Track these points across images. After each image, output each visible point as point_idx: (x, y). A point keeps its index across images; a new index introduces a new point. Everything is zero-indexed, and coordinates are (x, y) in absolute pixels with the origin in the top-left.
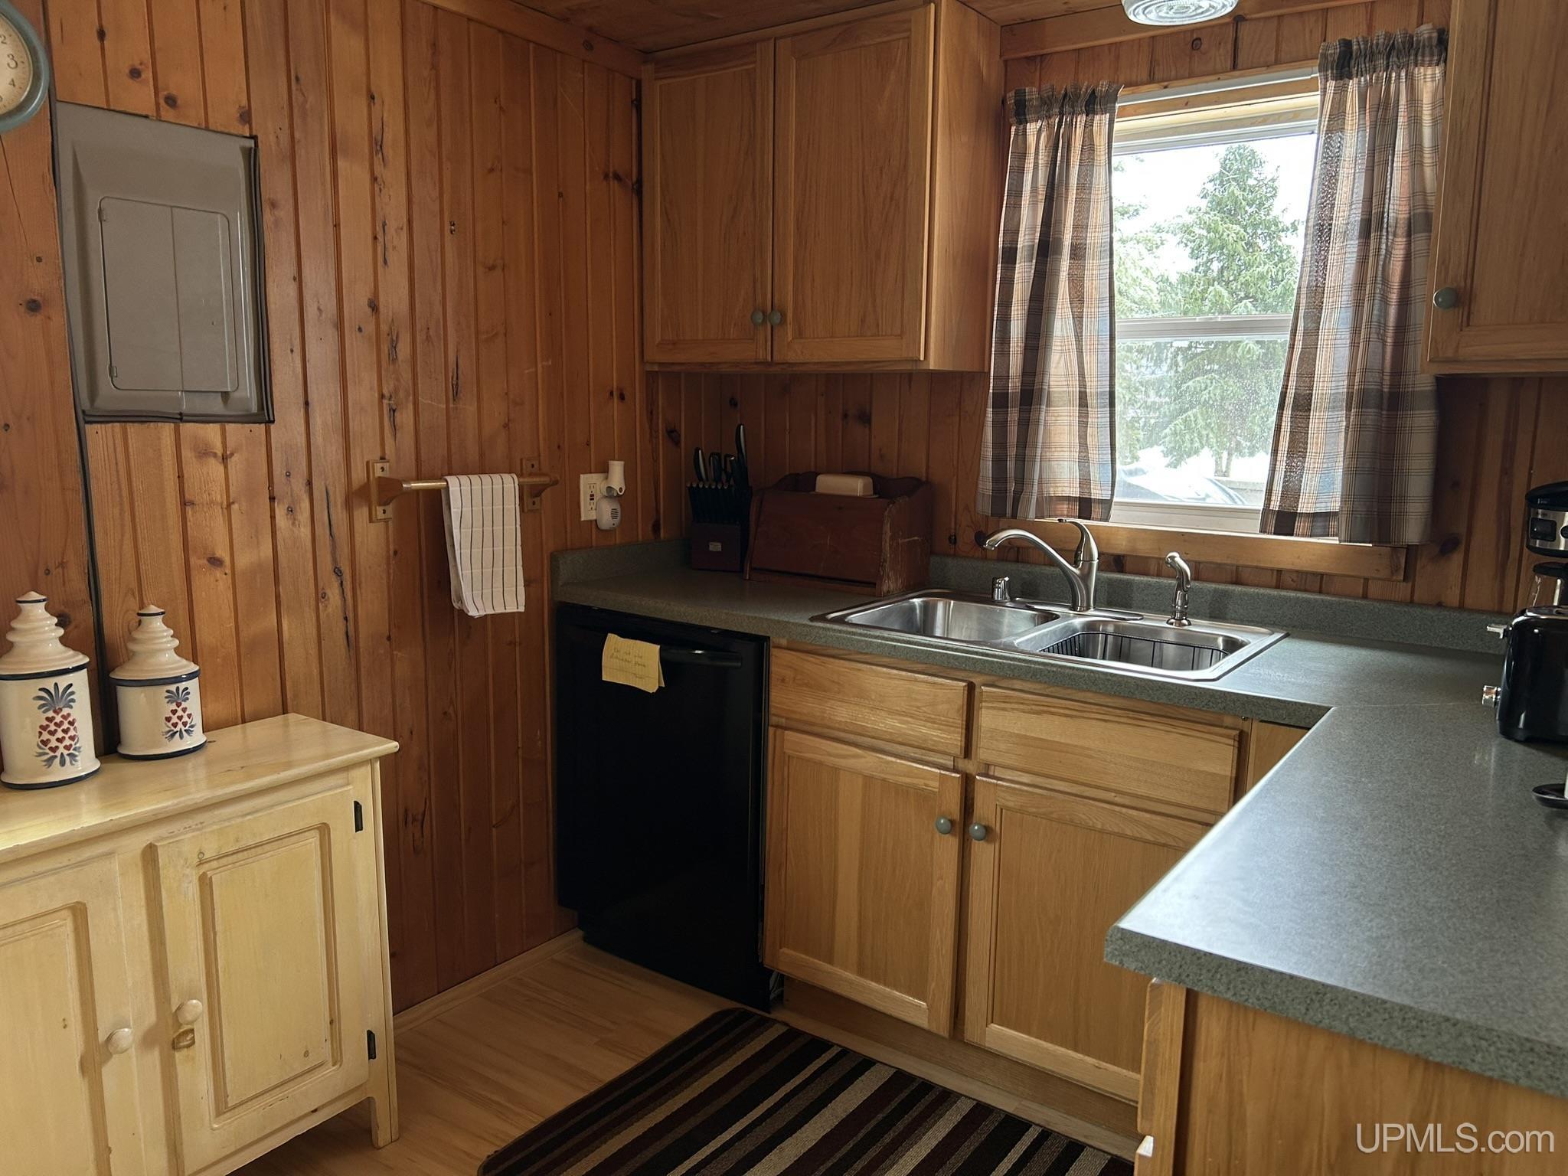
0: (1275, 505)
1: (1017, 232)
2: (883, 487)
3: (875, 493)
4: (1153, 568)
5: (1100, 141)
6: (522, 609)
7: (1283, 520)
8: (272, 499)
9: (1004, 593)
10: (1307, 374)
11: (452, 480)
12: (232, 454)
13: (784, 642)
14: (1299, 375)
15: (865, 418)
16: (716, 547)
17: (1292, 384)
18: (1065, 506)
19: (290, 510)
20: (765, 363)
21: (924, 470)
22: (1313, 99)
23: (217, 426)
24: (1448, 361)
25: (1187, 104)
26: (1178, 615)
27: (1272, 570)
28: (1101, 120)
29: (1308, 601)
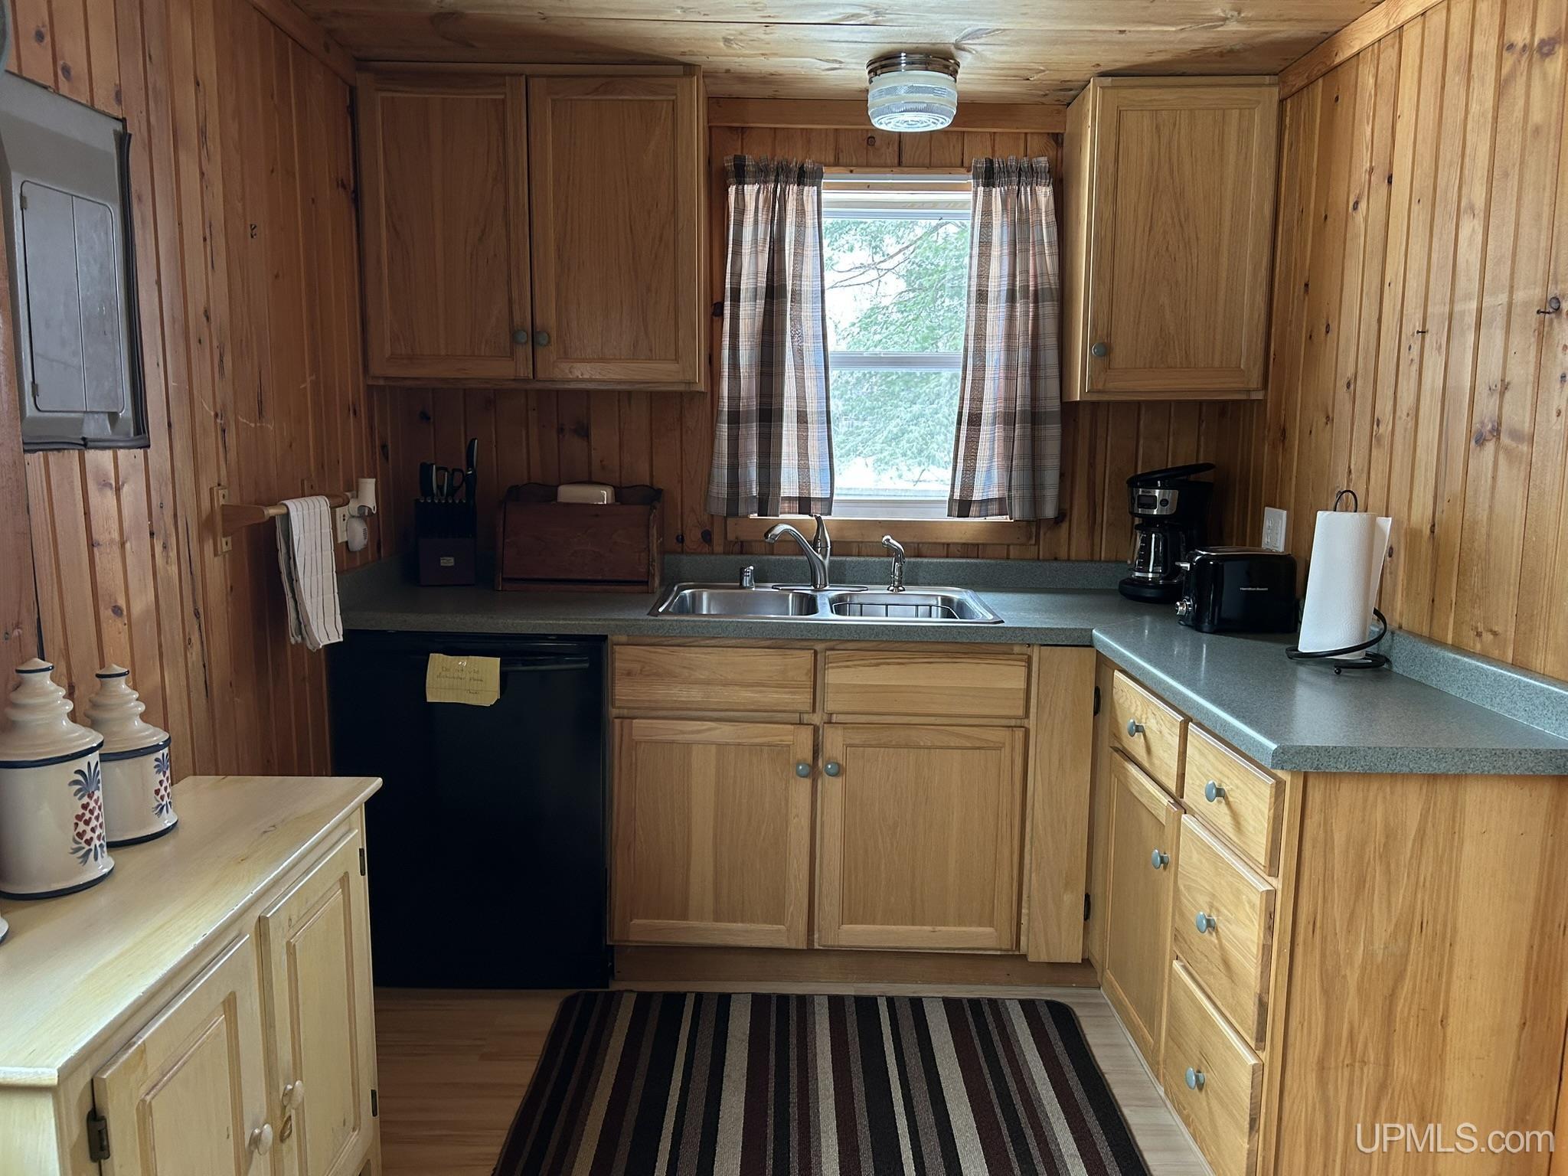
0: (957, 496)
1: (740, 275)
2: (619, 494)
3: (616, 501)
4: (855, 550)
5: (810, 208)
6: (341, 639)
7: (963, 506)
8: (152, 534)
9: (750, 581)
10: (977, 399)
11: (292, 505)
12: (123, 485)
13: (623, 638)
14: (972, 399)
15: (583, 431)
16: (448, 562)
17: (967, 403)
18: (786, 505)
19: (165, 547)
20: (526, 380)
21: (648, 479)
22: (968, 196)
23: (109, 453)
24: (1099, 392)
25: (869, 187)
26: (896, 583)
27: (943, 544)
28: (810, 192)
29: (976, 564)
